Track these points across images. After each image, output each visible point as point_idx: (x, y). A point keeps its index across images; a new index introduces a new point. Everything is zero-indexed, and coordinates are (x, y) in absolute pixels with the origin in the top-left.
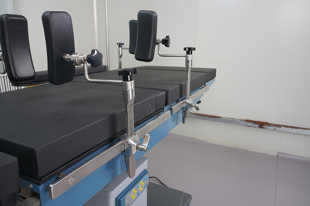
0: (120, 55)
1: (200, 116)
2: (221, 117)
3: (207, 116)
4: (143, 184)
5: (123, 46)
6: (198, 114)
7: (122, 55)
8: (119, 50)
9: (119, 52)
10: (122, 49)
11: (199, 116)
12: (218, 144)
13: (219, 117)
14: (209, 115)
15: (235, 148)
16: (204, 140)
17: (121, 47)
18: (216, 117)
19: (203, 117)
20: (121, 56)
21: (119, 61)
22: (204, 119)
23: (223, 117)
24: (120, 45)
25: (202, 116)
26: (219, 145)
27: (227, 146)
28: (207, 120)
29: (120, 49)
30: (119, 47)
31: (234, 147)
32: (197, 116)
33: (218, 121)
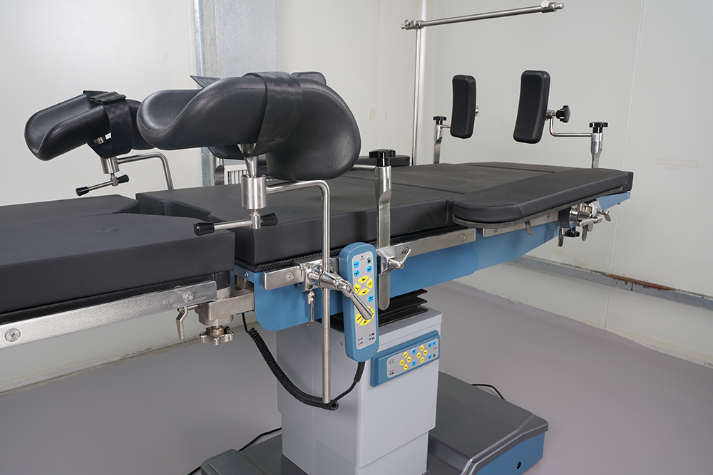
0: (438, 138)
1: (624, 282)
2: (675, 290)
3: (639, 284)
4: (426, 351)
5: (444, 121)
6: (618, 276)
7: (441, 138)
8: (437, 130)
9: (437, 133)
10: (441, 128)
11: (620, 281)
12: (664, 352)
13: (668, 289)
14: (645, 282)
15: (705, 366)
16: (630, 339)
17: (441, 124)
18: (660, 288)
19: (630, 284)
20: (439, 141)
21: (435, 150)
22: (632, 290)
23: (679, 290)
24: (439, 120)
25: (626, 283)
26: (665, 355)
27: (686, 359)
28: (639, 292)
29: (439, 126)
30: (437, 123)
31: (702, 364)
32: (616, 280)
33: (665, 298)
